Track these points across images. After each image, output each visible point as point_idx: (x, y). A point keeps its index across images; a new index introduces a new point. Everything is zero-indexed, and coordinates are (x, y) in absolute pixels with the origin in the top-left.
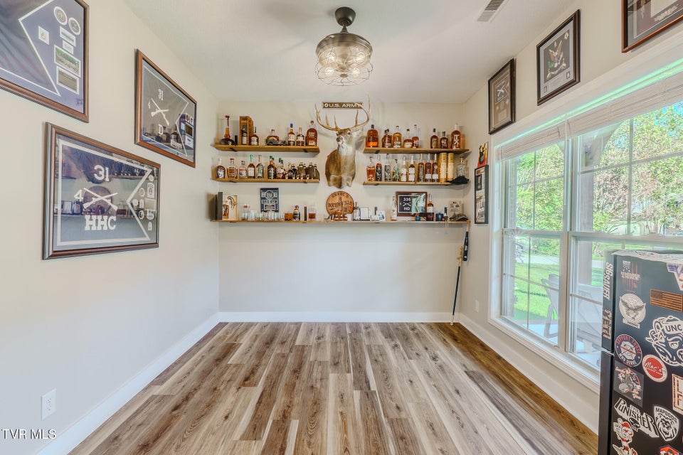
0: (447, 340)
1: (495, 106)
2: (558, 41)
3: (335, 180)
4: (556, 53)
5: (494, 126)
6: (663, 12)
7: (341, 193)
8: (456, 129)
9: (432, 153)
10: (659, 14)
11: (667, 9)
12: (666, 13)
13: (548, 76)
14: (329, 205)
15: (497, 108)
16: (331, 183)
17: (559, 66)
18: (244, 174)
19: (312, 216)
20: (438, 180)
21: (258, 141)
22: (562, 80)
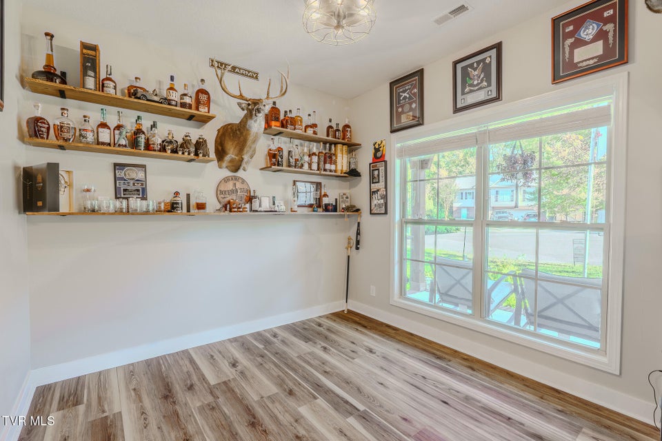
0: (360, 329)
1: (397, 108)
2: (478, 63)
3: (232, 161)
4: (476, 73)
5: (396, 126)
6: (586, 60)
7: (236, 179)
8: (347, 123)
9: (325, 143)
10: (582, 61)
11: (589, 59)
12: (588, 62)
13: (467, 89)
14: (219, 192)
15: (400, 110)
16: (224, 164)
17: (478, 84)
18: (90, 137)
19: (201, 206)
20: (335, 171)
21: (115, 88)
22: (481, 96)
